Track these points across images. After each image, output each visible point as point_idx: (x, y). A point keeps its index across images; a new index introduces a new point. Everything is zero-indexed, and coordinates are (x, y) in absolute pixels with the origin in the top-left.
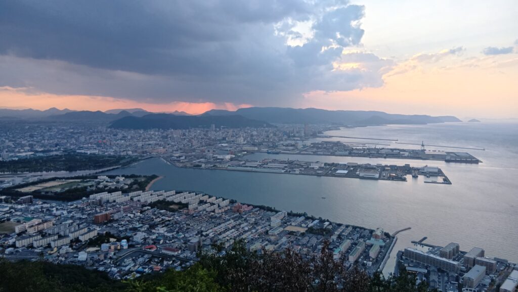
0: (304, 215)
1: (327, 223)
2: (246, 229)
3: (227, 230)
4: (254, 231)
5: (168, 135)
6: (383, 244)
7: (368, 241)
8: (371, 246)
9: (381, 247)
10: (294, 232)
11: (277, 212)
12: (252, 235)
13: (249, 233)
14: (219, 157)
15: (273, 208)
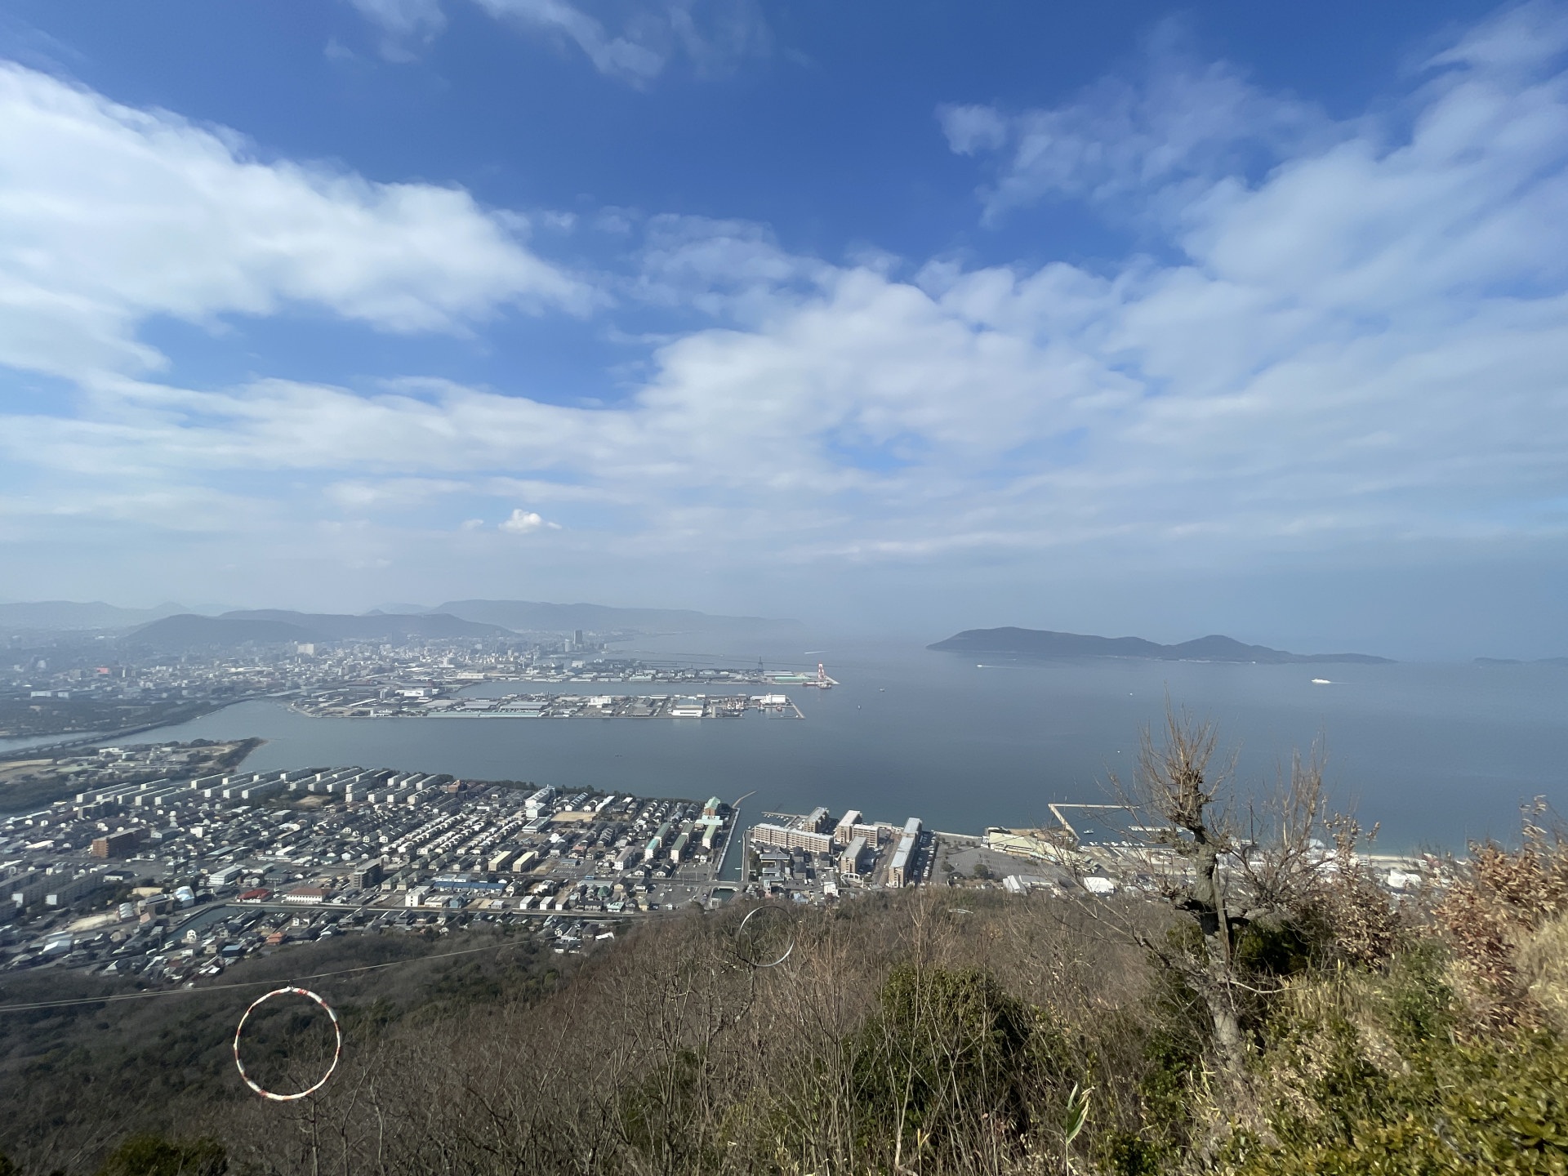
0: (590, 789)
1: (628, 800)
2: (477, 828)
3: (438, 834)
4: (493, 830)
5: (285, 653)
6: (721, 823)
7: (698, 821)
8: (705, 827)
9: (718, 828)
10: (573, 823)
11: (537, 790)
12: (490, 839)
13: (483, 835)
14: (407, 693)
15: (528, 784)
